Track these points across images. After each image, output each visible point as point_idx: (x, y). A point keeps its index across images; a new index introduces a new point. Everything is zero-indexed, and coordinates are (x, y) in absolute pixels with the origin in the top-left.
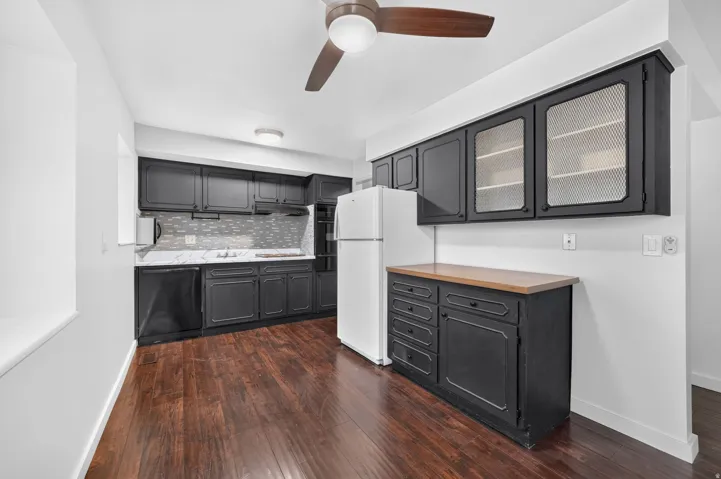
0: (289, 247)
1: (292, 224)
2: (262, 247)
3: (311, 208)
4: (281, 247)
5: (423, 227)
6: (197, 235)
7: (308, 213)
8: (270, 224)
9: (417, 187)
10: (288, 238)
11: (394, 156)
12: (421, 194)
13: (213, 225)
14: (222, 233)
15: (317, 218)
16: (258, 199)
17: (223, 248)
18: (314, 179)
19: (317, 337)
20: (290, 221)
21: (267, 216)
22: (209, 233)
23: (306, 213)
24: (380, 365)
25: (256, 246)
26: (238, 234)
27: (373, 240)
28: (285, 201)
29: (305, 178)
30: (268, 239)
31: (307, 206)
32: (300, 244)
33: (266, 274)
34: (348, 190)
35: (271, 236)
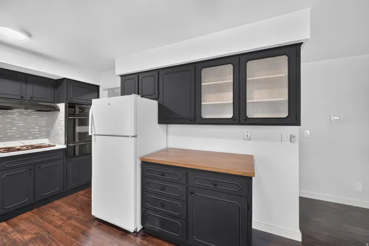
0: (37, 138)
1: (41, 119)
3: (62, 106)
5: (161, 125)
7: (59, 110)
8: (14, 119)
9: (158, 98)
11: (140, 75)
12: (161, 103)
15: (68, 115)
18: (65, 81)
19: (69, 218)
21: (9, 111)
23: (56, 109)
24: (134, 232)
27: (128, 136)
28: (32, 98)
29: (55, 80)
30: (8, 133)
31: (58, 104)
32: (49, 135)
33: (5, 169)
34: (97, 94)
35: (14, 129)
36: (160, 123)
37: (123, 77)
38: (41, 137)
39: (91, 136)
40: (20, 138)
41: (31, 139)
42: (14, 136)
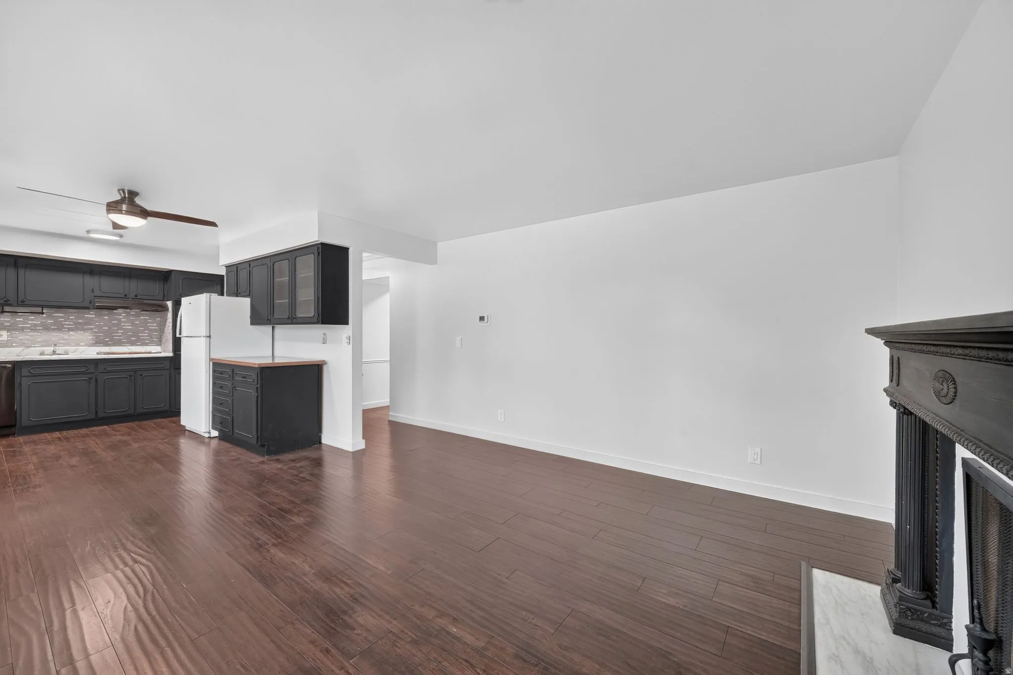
0: (147, 344)
1: (150, 321)
2: (106, 344)
3: (170, 304)
4: (133, 343)
6: (8, 331)
7: (168, 310)
8: (119, 320)
10: (145, 335)
11: (238, 266)
13: (34, 320)
14: (47, 328)
16: (97, 293)
17: (51, 346)
18: (173, 273)
20: (145, 317)
21: (113, 312)
22: (28, 328)
23: (165, 309)
24: (209, 437)
25: (98, 342)
26: (70, 330)
27: (200, 337)
28: (136, 296)
29: (165, 272)
30: (115, 336)
31: (167, 302)
32: (161, 341)
33: (105, 371)
34: (219, 287)
35: (120, 333)
36: (252, 324)
37: (228, 268)
38: (151, 343)
39: (180, 338)
40: (127, 343)
41: (140, 345)
42: (120, 340)
